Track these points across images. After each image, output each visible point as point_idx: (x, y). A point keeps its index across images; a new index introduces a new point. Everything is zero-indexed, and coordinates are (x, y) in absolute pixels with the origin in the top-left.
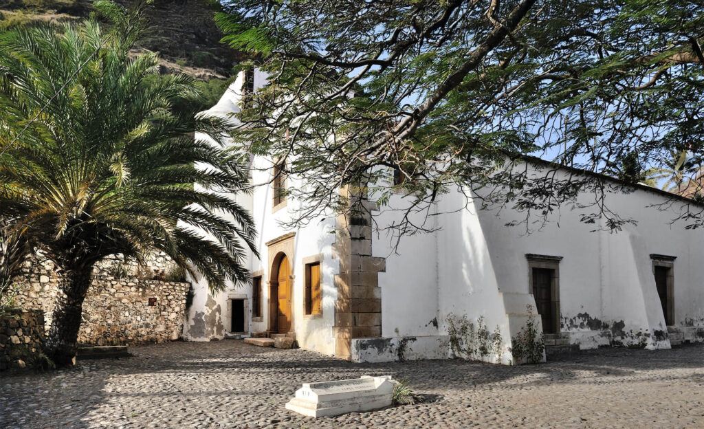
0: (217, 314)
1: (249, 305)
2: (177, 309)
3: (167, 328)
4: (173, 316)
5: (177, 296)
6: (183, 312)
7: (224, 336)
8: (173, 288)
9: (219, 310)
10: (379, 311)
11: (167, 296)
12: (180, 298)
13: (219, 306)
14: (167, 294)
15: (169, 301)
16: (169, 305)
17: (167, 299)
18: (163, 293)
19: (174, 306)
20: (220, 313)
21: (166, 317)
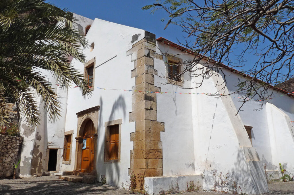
0: (39, 158)
1: (60, 153)
2: (12, 155)
3: (3, 168)
4: (9, 159)
5: (13, 146)
6: (16, 157)
7: (42, 174)
8: (11, 140)
9: (41, 155)
10: (161, 158)
11: (6, 146)
12: (15, 147)
13: (41, 153)
14: (6, 144)
15: (8, 149)
16: (7, 153)
17: (6, 148)
18: (4, 144)
19: (10, 152)
20: (41, 158)
21: (3, 160)
